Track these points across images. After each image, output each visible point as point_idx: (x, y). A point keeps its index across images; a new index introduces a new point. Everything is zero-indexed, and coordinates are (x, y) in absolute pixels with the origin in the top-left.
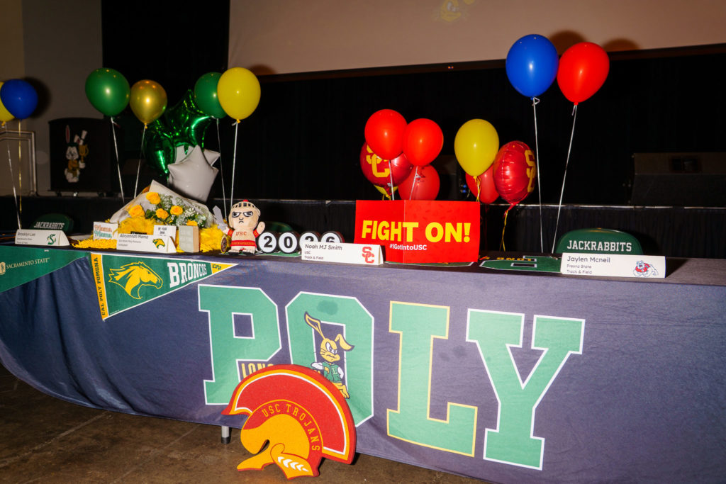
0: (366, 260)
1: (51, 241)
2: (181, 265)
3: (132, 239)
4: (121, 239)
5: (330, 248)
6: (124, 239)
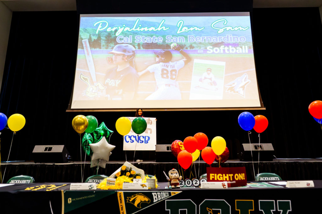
0: (224, 187)
1: (91, 188)
2: (158, 193)
3: (130, 185)
4: (124, 185)
5: (211, 184)
6: (126, 185)
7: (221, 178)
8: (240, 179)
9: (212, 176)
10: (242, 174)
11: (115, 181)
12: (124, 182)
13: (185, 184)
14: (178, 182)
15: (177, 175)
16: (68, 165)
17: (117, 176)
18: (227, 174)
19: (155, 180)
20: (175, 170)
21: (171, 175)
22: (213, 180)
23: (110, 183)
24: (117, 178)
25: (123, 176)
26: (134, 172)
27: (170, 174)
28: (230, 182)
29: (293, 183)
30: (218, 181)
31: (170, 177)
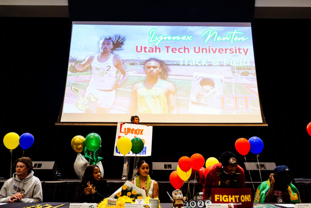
3: (133, 206)
4: (127, 205)
5: (217, 205)
6: (128, 205)
7: (227, 199)
8: (246, 201)
9: (217, 197)
10: (248, 195)
11: (117, 202)
12: (126, 203)
13: (189, 205)
14: (182, 203)
15: (181, 196)
16: (59, 183)
17: (117, 196)
18: (233, 195)
19: (158, 201)
20: (179, 191)
21: (175, 196)
22: (219, 202)
23: (111, 203)
24: (118, 199)
25: (124, 196)
26: (135, 192)
27: (173, 194)
28: (236, 204)
29: (301, 206)
30: (223, 202)
31: (174, 198)
